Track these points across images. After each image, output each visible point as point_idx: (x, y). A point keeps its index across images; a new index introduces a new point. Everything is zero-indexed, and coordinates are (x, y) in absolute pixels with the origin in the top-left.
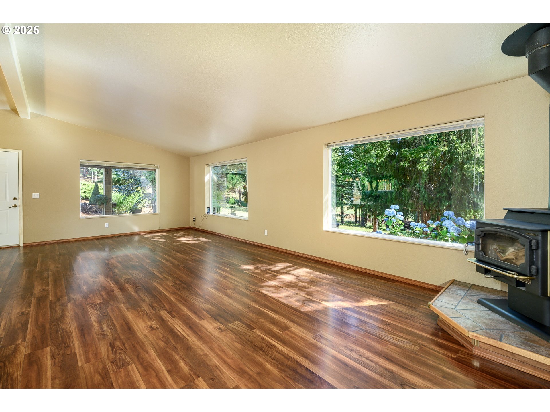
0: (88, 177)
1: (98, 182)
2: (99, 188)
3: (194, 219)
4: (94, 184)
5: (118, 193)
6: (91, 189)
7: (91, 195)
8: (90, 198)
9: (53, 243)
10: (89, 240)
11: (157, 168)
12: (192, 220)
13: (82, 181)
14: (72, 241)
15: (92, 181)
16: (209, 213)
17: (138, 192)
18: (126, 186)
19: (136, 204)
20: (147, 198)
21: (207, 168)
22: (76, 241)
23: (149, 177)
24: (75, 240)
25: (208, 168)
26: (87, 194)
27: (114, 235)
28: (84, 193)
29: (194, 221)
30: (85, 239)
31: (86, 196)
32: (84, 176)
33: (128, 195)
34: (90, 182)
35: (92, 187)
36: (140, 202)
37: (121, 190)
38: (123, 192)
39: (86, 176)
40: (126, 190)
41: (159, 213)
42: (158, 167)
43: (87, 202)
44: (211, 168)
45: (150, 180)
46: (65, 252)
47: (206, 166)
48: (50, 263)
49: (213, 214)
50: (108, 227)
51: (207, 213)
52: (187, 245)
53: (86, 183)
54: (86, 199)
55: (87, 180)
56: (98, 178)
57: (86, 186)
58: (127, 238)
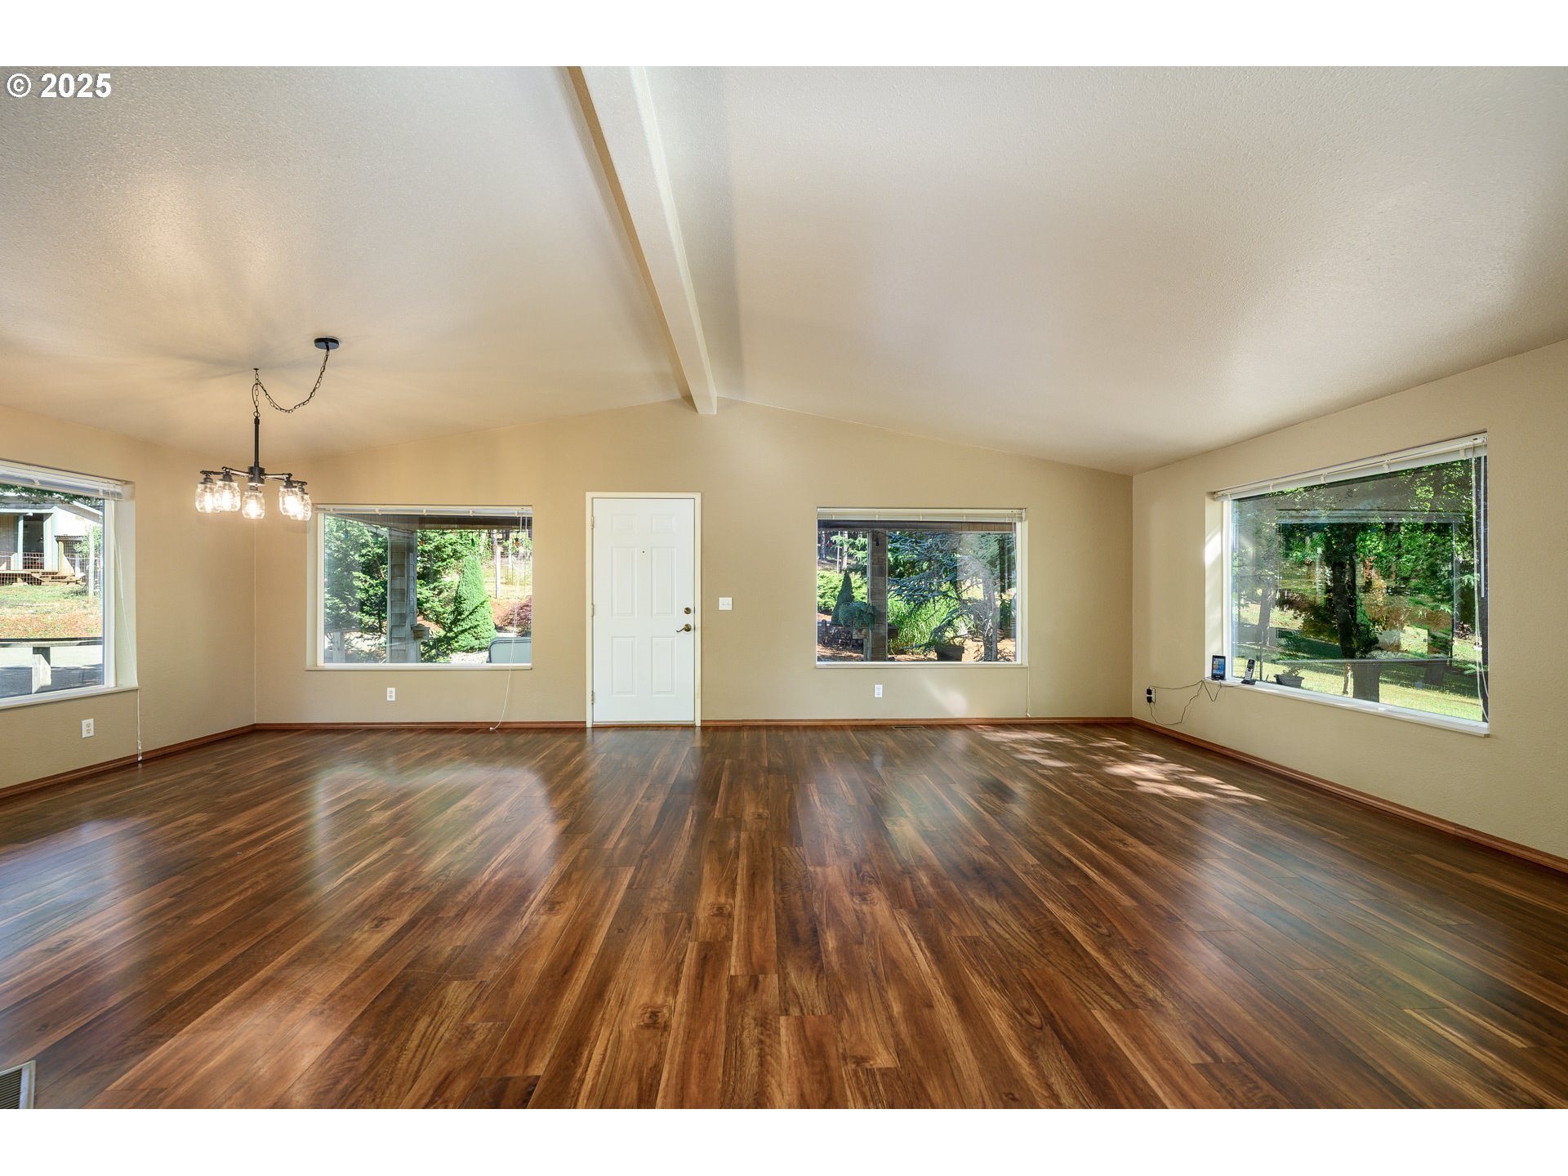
0: (829, 561)
1: (851, 570)
2: (853, 585)
3: (1149, 692)
4: (842, 576)
5: (896, 598)
6: (835, 588)
7: (835, 603)
8: (833, 608)
9: (758, 728)
10: (836, 728)
11: (1021, 519)
12: (1139, 695)
13: (819, 571)
14: (797, 727)
15: (838, 569)
16: (1222, 677)
17: (945, 595)
18: (912, 581)
19: (940, 630)
20: (971, 612)
21: (1211, 508)
22: (806, 728)
23: (980, 553)
24: (804, 723)
25: (1218, 504)
26: (827, 599)
27: (898, 720)
28: (821, 597)
29: (1150, 700)
30: (827, 723)
31: (825, 605)
32: (823, 559)
33: (919, 605)
34: (832, 571)
35: (837, 583)
36: (950, 623)
37: (904, 590)
38: (910, 595)
39: (826, 559)
40: (918, 590)
41: (1026, 664)
42: (1024, 515)
43: (828, 618)
44: (1228, 506)
45: (985, 561)
46: (781, 761)
47: (1208, 500)
48: (746, 795)
49: (1245, 682)
50: (881, 696)
51: (1214, 677)
52: (1156, 803)
53: (827, 573)
54: (826, 611)
55: (827, 567)
56: (850, 561)
57: (825, 580)
58: (931, 733)
